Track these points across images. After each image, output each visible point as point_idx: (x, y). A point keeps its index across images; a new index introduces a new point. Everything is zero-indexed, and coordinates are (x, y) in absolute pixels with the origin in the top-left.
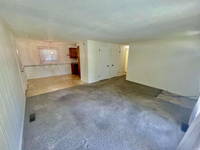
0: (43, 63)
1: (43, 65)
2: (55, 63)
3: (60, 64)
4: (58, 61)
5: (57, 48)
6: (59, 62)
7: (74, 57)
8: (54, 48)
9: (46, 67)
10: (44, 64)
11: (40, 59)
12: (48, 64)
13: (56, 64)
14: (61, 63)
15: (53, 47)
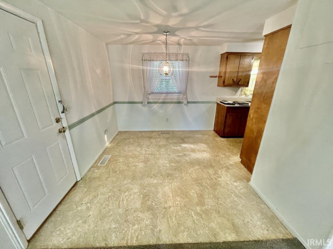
0: (148, 99)
1: (148, 103)
2: (175, 97)
3: (188, 102)
4: (185, 93)
5: (188, 55)
6: (186, 98)
7: (231, 82)
8: (180, 57)
9: (155, 106)
10: (151, 101)
11: (144, 88)
12: (160, 101)
13: (179, 103)
14: (189, 100)
15: (177, 55)
